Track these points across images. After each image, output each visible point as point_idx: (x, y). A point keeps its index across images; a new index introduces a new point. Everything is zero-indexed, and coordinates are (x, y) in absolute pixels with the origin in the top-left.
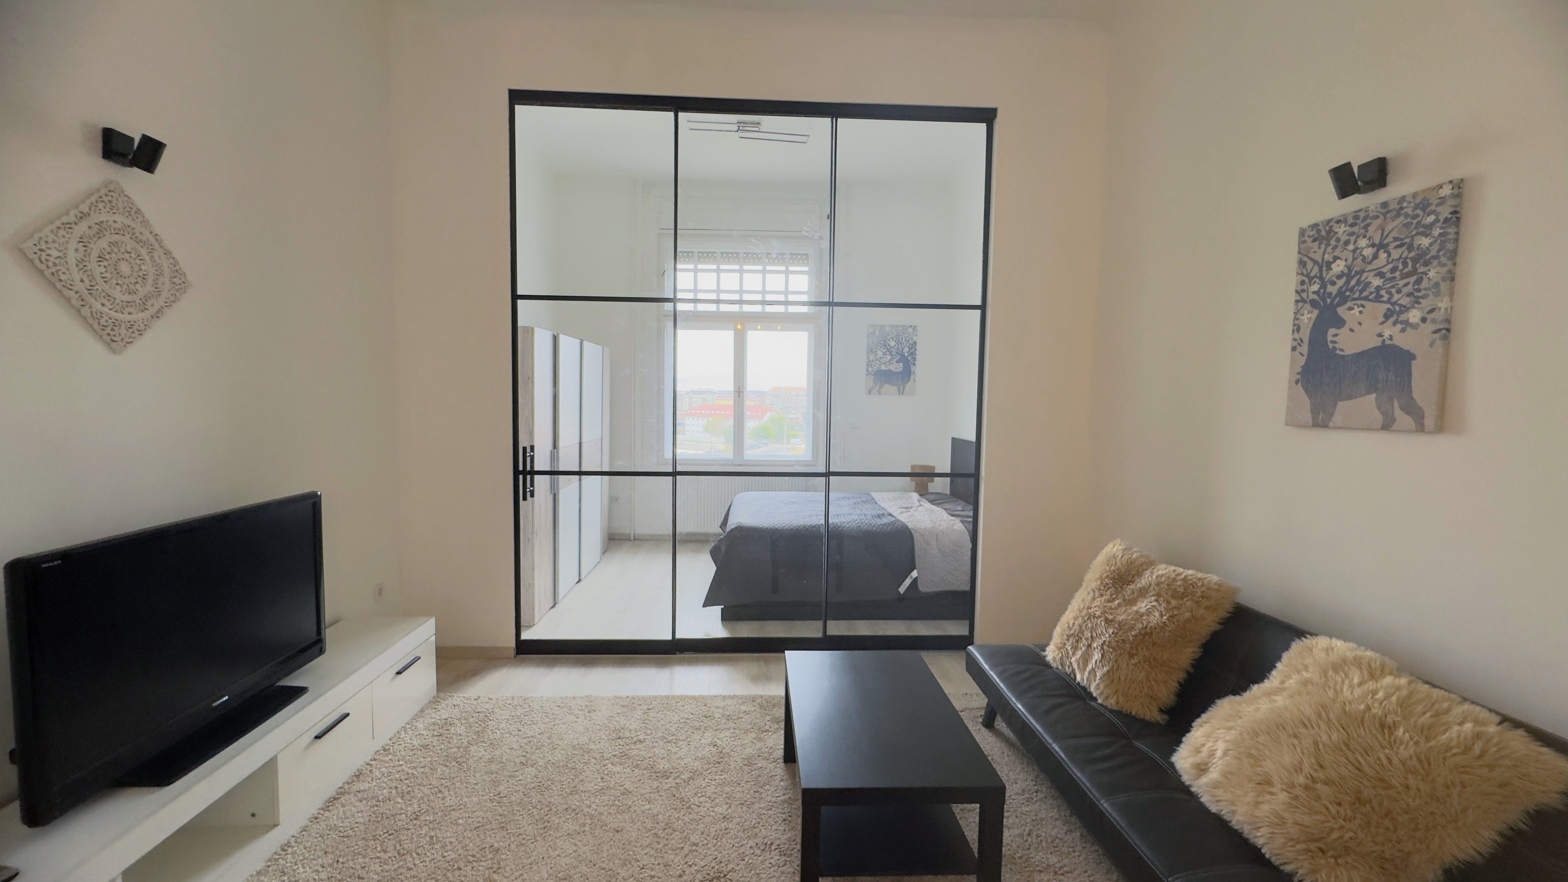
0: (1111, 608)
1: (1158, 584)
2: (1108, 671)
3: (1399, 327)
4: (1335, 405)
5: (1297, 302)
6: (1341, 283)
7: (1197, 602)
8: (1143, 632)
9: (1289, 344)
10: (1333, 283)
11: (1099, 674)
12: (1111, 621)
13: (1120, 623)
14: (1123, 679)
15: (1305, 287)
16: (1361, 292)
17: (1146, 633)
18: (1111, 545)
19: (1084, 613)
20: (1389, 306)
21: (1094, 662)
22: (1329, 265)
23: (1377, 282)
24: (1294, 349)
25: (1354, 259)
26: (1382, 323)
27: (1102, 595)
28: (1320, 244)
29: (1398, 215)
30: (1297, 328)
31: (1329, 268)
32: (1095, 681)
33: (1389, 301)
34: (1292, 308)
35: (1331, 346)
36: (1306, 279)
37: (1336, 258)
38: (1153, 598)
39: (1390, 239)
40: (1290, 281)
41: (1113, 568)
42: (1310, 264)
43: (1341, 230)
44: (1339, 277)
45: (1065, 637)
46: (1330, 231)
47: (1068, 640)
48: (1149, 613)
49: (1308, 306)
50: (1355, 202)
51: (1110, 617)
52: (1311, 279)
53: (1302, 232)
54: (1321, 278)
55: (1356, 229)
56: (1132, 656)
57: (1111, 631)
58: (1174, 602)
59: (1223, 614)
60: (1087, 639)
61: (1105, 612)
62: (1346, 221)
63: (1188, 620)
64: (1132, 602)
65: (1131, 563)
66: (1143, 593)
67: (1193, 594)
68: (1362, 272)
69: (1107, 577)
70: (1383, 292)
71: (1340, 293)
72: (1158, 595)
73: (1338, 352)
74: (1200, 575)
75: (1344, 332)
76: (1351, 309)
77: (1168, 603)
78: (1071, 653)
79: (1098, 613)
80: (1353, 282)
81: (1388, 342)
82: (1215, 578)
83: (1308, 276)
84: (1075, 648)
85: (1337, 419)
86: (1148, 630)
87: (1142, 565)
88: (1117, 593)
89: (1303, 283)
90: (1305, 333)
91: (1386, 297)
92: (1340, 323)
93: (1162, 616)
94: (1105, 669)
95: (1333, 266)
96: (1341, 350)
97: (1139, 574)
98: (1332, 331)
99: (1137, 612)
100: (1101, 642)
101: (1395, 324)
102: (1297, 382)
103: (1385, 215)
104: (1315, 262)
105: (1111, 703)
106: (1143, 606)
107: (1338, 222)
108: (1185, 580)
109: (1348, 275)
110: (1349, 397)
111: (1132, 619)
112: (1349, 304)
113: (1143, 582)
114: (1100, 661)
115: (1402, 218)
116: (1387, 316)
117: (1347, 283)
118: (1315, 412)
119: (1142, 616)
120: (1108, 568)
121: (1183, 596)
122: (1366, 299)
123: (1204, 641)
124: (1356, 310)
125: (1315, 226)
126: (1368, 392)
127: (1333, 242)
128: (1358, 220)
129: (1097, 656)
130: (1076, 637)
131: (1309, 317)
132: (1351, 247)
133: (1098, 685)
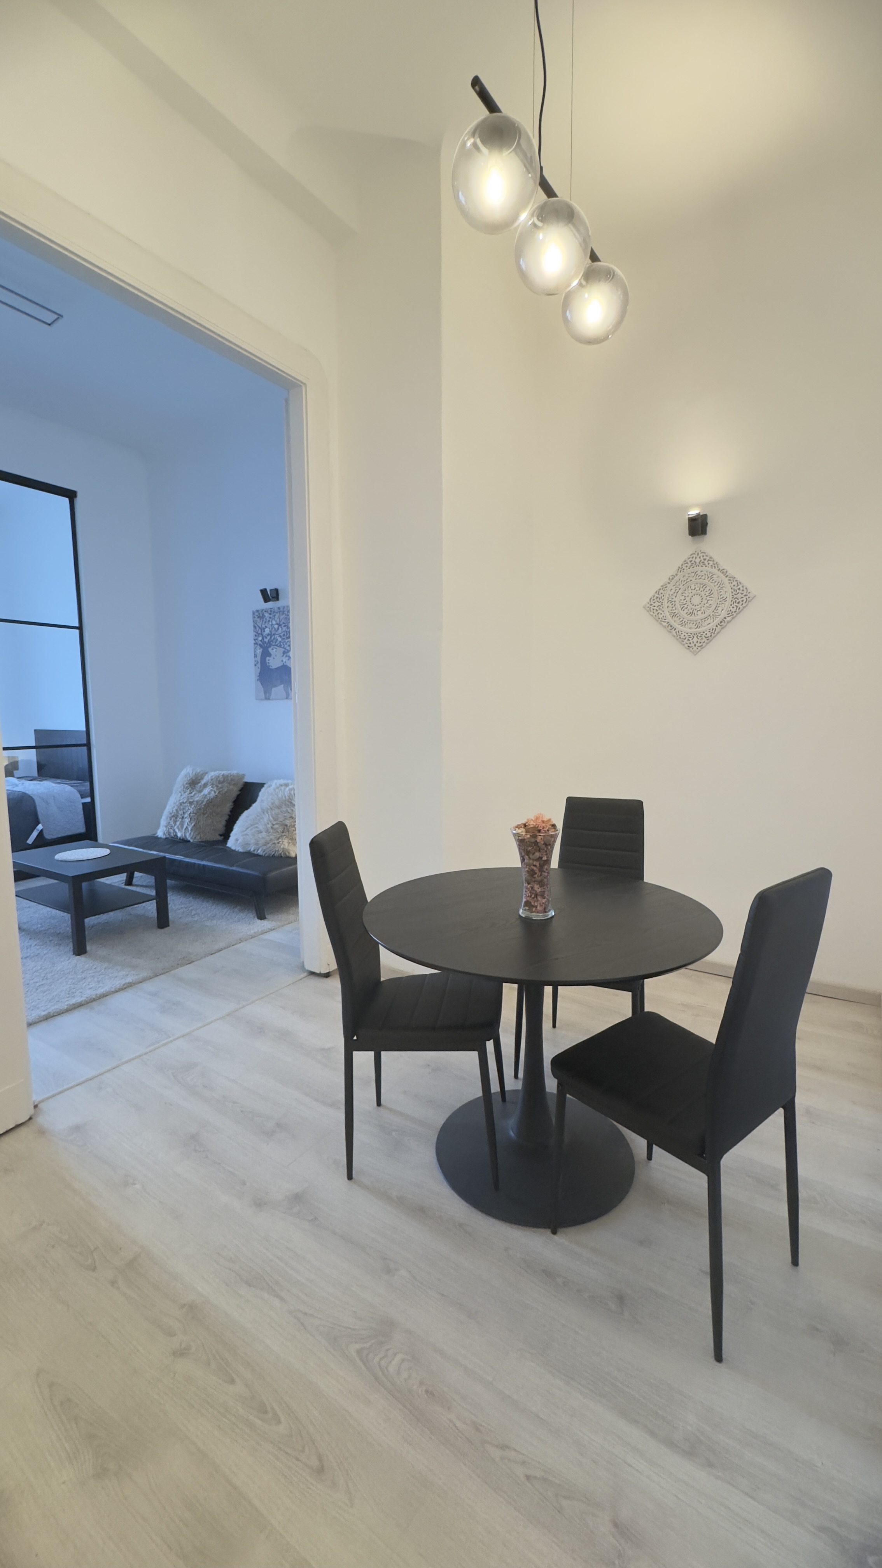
0: (191, 797)
1: (212, 780)
2: (194, 825)
3: (287, 658)
4: (272, 689)
5: (255, 644)
6: (269, 637)
7: (229, 783)
8: (208, 802)
9: (253, 663)
10: (266, 638)
11: (190, 829)
12: (193, 801)
13: (197, 802)
14: (201, 826)
15: (257, 638)
16: (276, 642)
17: (210, 802)
18: (185, 769)
19: (178, 804)
20: (284, 650)
21: (186, 824)
22: (264, 629)
23: (279, 639)
24: (255, 665)
25: (272, 628)
26: (283, 656)
27: (185, 792)
28: (260, 619)
29: (283, 614)
30: (256, 656)
31: (264, 631)
32: (188, 832)
33: (283, 648)
34: (253, 646)
35: (268, 664)
36: (257, 635)
37: (266, 627)
38: (210, 787)
39: (281, 623)
40: (251, 634)
41: (189, 779)
42: (257, 628)
43: (267, 615)
44: (268, 635)
45: (169, 819)
46: (263, 615)
47: (171, 820)
48: (209, 793)
49: (258, 647)
50: (270, 604)
51: (192, 800)
52: (259, 634)
53: (254, 613)
54: (262, 634)
55: (271, 616)
56: (204, 814)
57: (193, 806)
58: (220, 786)
59: (240, 786)
60: (181, 815)
61: (188, 799)
62: (268, 612)
63: (226, 792)
64: (200, 791)
65: (196, 775)
66: (205, 786)
67: (227, 780)
68: (274, 634)
69: (187, 784)
70: (282, 644)
71: (269, 642)
72: (213, 784)
73: (270, 667)
74: (229, 772)
75: (271, 658)
76: (273, 649)
77: (217, 786)
78: (173, 825)
79: (185, 801)
80: (272, 638)
81: (285, 664)
82: (234, 772)
83: (257, 633)
84: (175, 822)
85: (273, 696)
86: (210, 801)
87: (203, 774)
88: (192, 789)
89: (256, 636)
90: (259, 659)
91: (282, 646)
92: (270, 655)
93: (215, 792)
94: (193, 824)
95: (266, 630)
96: (271, 666)
97: (202, 779)
98: (268, 658)
99: (204, 795)
100: (189, 813)
101: (286, 656)
102: (258, 680)
103: (280, 612)
104: (259, 628)
105: (198, 838)
106: (206, 791)
107: (265, 611)
108: (223, 775)
109: (270, 634)
110: (275, 686)
111: (202, 798)
112: (272, 647)
113: (203, 782)
114: (190, 822)
115: (284, 615)
116: (284, 653)
117: (271, 638)
118: (265, 693)
119: (206, 795)
120: (186, 779)
121: (224, 782)
122: (277, 645)
123: (234, 800)
124: (275, 650)
125: (258, 611)
126: (281, 684)
127: (264, 620)
128: (271, 611)
129: (187, 820)
130: (174, 817)
131: (259, 651)
132: (270, 623)
133: (190, 833)
